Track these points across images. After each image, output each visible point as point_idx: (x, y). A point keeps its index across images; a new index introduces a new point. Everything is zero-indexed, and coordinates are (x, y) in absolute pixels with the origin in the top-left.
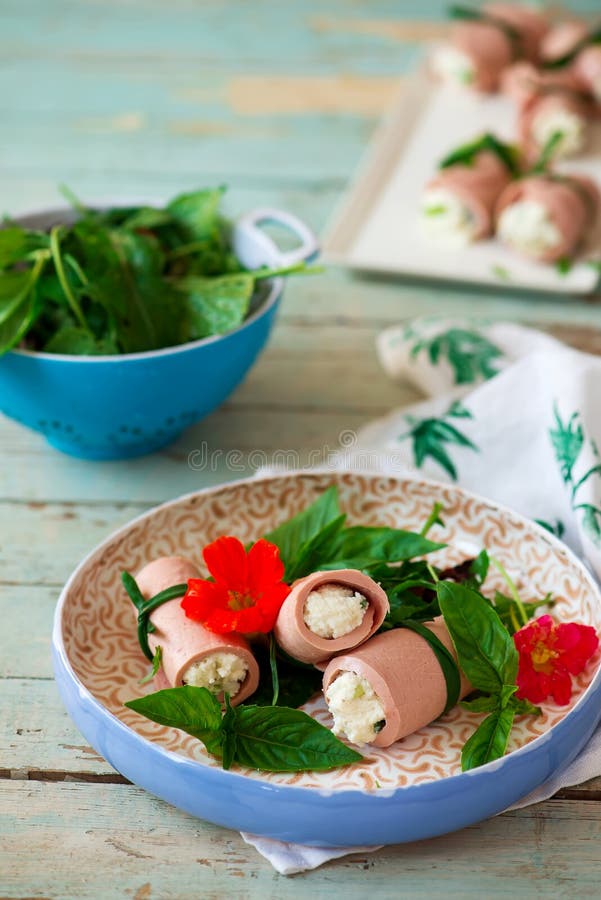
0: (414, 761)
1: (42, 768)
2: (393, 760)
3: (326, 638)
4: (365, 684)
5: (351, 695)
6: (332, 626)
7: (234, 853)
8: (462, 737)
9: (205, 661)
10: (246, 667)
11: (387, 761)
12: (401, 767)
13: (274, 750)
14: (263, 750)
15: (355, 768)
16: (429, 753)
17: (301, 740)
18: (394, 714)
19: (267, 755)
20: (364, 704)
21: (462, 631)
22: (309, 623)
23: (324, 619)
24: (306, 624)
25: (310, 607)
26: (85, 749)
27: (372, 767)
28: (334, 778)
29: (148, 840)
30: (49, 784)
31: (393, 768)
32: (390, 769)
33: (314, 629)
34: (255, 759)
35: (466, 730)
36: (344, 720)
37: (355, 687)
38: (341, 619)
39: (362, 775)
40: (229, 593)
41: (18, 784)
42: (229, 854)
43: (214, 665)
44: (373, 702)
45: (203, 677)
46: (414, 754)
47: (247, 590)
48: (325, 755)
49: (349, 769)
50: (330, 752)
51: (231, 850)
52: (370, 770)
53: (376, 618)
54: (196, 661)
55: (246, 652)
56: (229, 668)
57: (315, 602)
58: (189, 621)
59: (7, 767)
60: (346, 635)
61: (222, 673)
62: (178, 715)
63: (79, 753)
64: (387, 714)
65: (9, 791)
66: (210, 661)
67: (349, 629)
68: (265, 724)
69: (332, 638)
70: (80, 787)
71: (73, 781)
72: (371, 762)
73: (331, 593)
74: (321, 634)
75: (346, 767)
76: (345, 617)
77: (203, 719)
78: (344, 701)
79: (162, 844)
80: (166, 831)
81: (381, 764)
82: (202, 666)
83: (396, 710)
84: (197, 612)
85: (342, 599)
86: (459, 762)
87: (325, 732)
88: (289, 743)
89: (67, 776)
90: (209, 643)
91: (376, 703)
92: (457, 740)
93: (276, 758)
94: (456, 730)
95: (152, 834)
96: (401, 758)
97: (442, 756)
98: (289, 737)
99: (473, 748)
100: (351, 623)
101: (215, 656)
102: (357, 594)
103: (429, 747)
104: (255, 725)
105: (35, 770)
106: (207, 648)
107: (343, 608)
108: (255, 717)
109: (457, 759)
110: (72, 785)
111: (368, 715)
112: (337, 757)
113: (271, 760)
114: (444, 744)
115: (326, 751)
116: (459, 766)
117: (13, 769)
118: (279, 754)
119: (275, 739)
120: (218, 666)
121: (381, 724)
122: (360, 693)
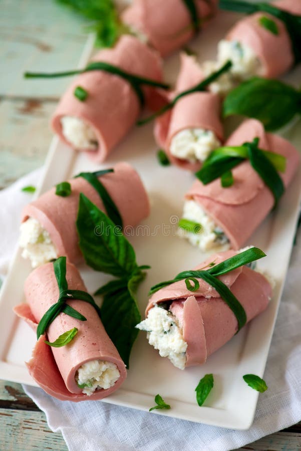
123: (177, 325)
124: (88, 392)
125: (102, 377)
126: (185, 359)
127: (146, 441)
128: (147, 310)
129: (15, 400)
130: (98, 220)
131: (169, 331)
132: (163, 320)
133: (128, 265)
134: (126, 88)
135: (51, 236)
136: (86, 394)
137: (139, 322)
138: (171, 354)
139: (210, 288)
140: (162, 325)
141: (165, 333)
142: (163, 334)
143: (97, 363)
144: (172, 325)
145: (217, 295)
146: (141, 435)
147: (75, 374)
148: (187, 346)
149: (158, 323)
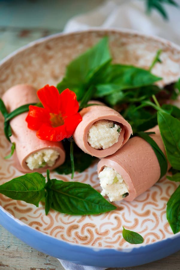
0: (143, 209)
2: (132, 208)
3: (99, 149)
4: (119, 176)
5: (111, 182)
6: (102, 144)
7: (50, 264)
8: (167, 193)
9: (37, 154)
10: (58, 154)
11: (129, 208)
12: (135, 213)
13: (72, 200)
14: (66, 200)
15: (112, 213)
16: (150, 203)
17: (85, 197)
18: (133, 191)
19: (68, 203)
20: (118, 186)
21: (170, 139)
22: (90, 143)
23: (98, 141)
24: (88, 143)
25: (91, 134)
27: (121, 212)
28: (102, 219)
29: (6, 254)
31: (132, 212)
32: (130, 214)
33: (93, 146)
34: (62, 207)
35: (169, 188)
36: (107, 192)
37: (113, 178)
38: (107, 141)
39: (116, 218)
40: (51, 114)
42: (47, 264)
43: (42, 155)
44: (123, 185)
45: (36, 162)
46: (142, 204)
47: (60, 112)
48: (98, 206)
49: (110, 213)
50: (100, 203)
51: (48, 262)
52: (119, 214)
53: (125, 136)
54: (32, 154)
55: (58, 148)
56: (49, 156)
57: (94, 132)
58: (29, 130)
60: (110, 147)
61: (46, 159)
62: (22, 188)
64: (129, 191)
66: (40, 154)
67: (111, 145)
68: (67, 188)
69: (102, 149)
72: (120, 209)
73: (102, 126)
74: (97, 148)
75: (108, 212)
76: (109, 140)
77: (35, 187)
78: (107, 184)
79: (13, 257)
80: (16, 248)
81: (125, 211)
82: (36, 156)
83: (135, 190)
84: (33, 126)
85: (107, 129)
86: (165, 209)
87: (98, 194)
88: (80, 197)
90: (39, 145)
91: (124, 186)
92: (164, 195)
93: (73, 206)
94: (164, 187)
95: (9, 250)
96: (135, 206)
97: (157, 206)
98: (79, 195)
99: (172, 205)
100: (112, 142)
101: (42, 151)
102: (116, 126)
103: (150, 200)
104: (62, 188)
106: (38, 148)
107: (108, 135)
108: (62, 185)
109: (164, 208)
111: (120, 191)
112: (103, 207)
113: (70, 207)
114: (158, 197)
115: (98, 203)
116: (165, 212)
118: (74, 202)
119: (72, 194)
120: (44, 155)
121: (127, 194)
122: (116, 181)
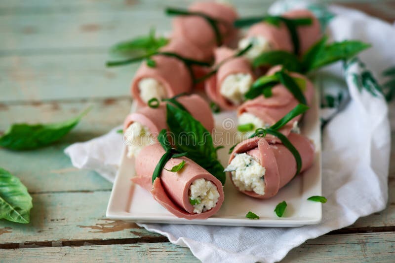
1: (70, 239)
26: (93, 227)
30: (76, 248)
41: (57, 249)
59: (49, 240)
63: (90, 229)
65: (53, 253)
70: (94, 248)
71: (89, 245)
89: (85, 243)
105: (67, 240)
110: (90, 247)
117: (53, 241)
123: (254, 159)
124: (198, 210)
125: (208, 193)
126: (264, 185)
127: (244, 247)
128: (230, 160)
129: (140, 237)
130: (182, 120)
131: (250, 164)
132: (244, 157)
133: (207, 150)
134: (181, 65)
135: (150, 130)
136: (196, 213)
137: (226, 167)
138: (254, 180)
139: (274, 137)
140: (244, 161)
141: (247, 166)
142: (245, 167)
143: (204, 180)
144: (251, 160)
145: (279, 141)
146: (240, 244)
147: (188, 192)
148: (265, 170)
149: (242, 160)
